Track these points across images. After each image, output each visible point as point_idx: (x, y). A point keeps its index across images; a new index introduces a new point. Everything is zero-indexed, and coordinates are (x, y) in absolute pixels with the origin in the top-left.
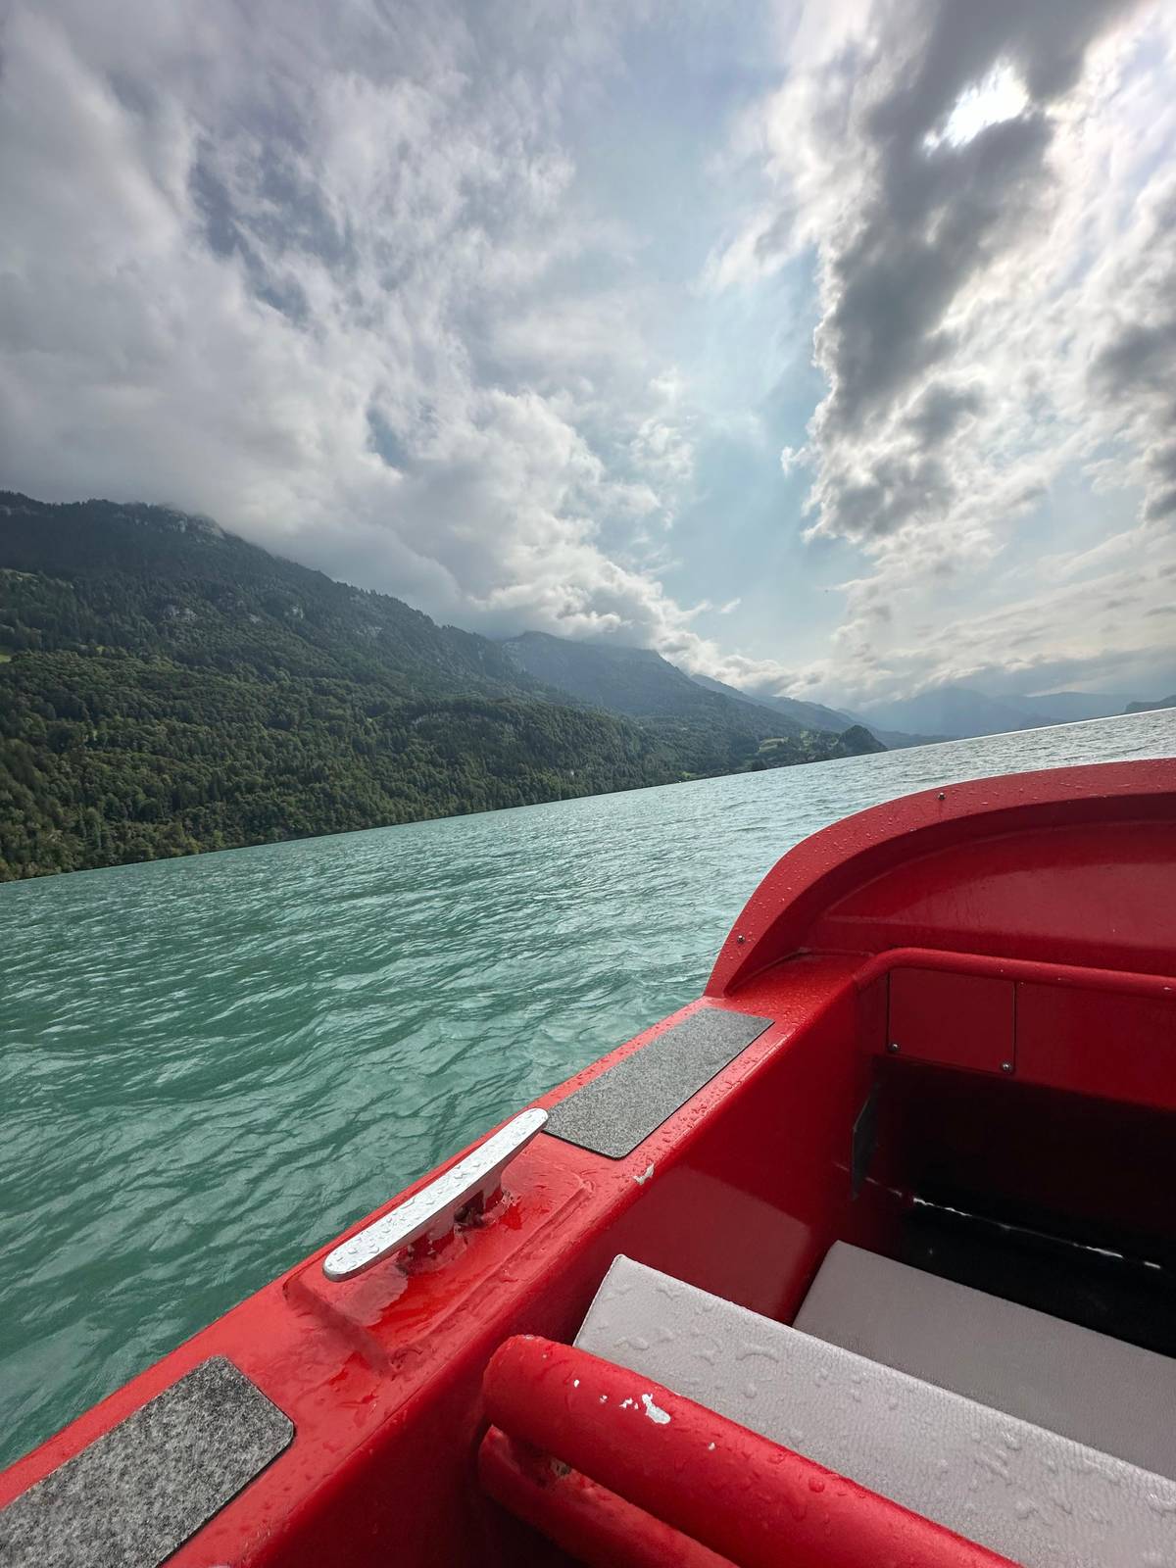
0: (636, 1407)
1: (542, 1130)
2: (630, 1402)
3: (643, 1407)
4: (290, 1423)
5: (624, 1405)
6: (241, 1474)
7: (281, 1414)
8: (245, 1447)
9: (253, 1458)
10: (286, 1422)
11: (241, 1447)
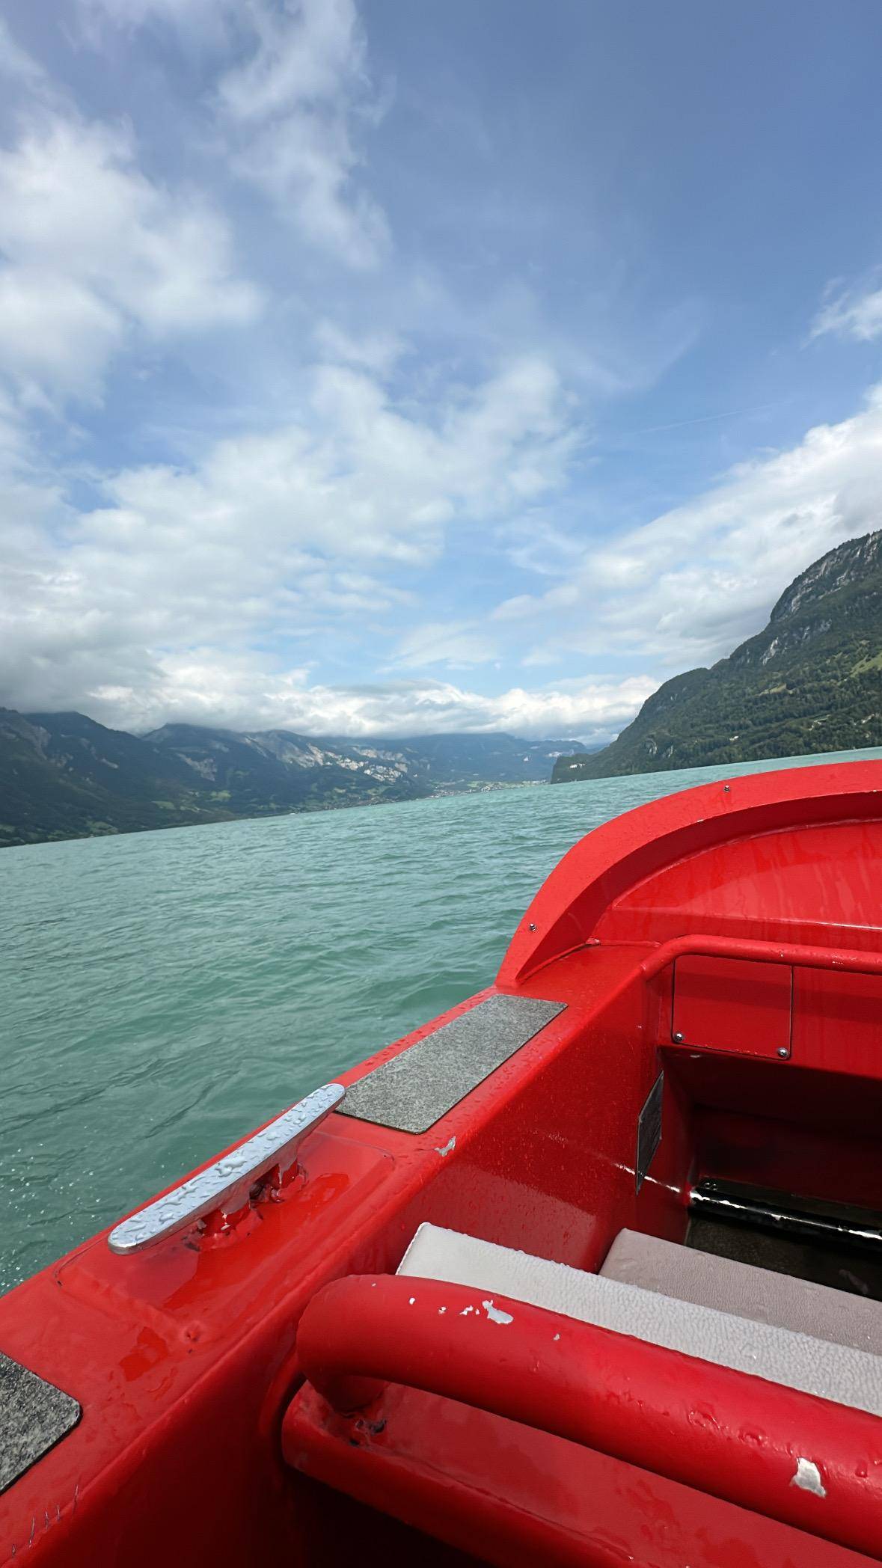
0: (478, 1312)
1: (333, 1110)
2: (471, 1309)
3: (485, 1312)
4: (75, 1403)
5: (465, 1313)
6: (22, 1457)
7: (64, 1396)
8: (25, 1430)
9: (36, 1441)
10: (70, 1403)
11: (18, 1432)
